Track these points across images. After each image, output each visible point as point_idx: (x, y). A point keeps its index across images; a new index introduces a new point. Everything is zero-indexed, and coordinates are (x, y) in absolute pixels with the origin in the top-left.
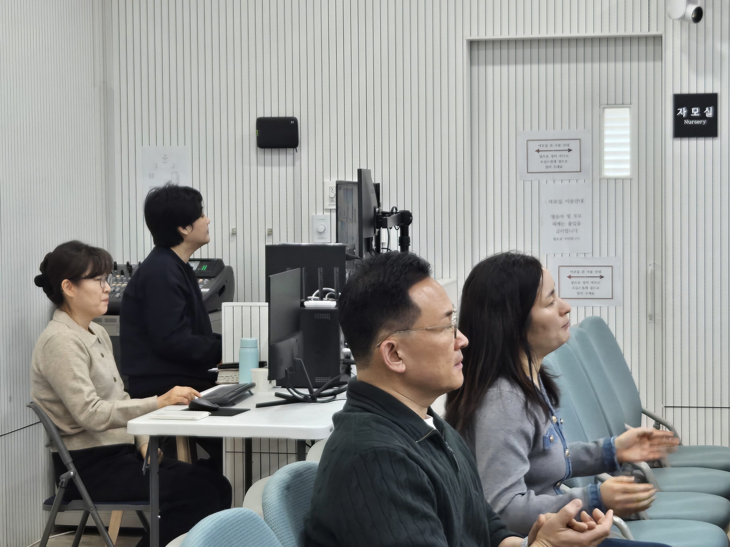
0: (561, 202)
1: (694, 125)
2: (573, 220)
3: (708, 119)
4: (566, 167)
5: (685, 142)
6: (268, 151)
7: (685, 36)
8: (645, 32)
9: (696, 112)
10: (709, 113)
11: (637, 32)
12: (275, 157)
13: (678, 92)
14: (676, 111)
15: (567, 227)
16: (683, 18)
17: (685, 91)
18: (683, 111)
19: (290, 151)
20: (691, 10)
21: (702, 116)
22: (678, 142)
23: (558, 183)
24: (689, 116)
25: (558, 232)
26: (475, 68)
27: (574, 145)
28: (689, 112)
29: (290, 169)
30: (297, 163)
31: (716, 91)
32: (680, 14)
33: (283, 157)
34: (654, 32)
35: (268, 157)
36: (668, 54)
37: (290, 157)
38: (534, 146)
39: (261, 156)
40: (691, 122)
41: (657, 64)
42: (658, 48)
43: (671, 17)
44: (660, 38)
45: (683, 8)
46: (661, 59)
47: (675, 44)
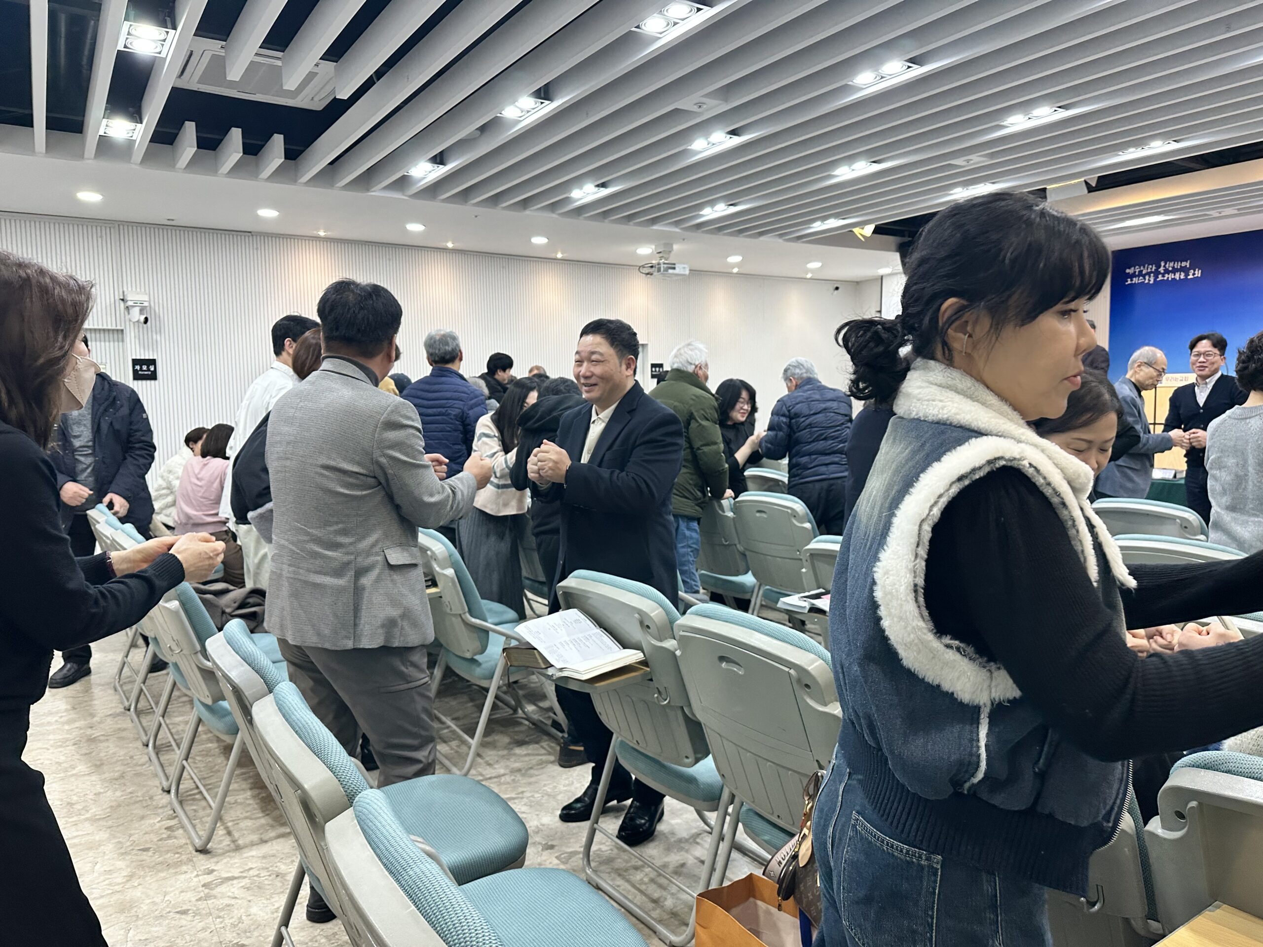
1: (144, 374)
3: (152, 371)
5: (140, 382)
7: (136, 330)
8: (114, 327)
9: (145, 368)
10: (152, 368)
11: (110, 327)
13: (134, 357)
14: (134, 367)
16: (138, 321)
17: (138, 357)
18: (138, 367)
20: (142, 318)
21: (148, 370)
22: (136, 382)
24: (141, 370)
28: (141, 368)
31: (155, 358)
32: (136, 320)
34: (119, 328)
36: (127, 339)
40: (142, 373)
41: (121, 344)
42: (120, 336)
43: (130, 320)
44: (122, 330)
45: (136, 315)
46: (123, 341)
47: (131, 335)
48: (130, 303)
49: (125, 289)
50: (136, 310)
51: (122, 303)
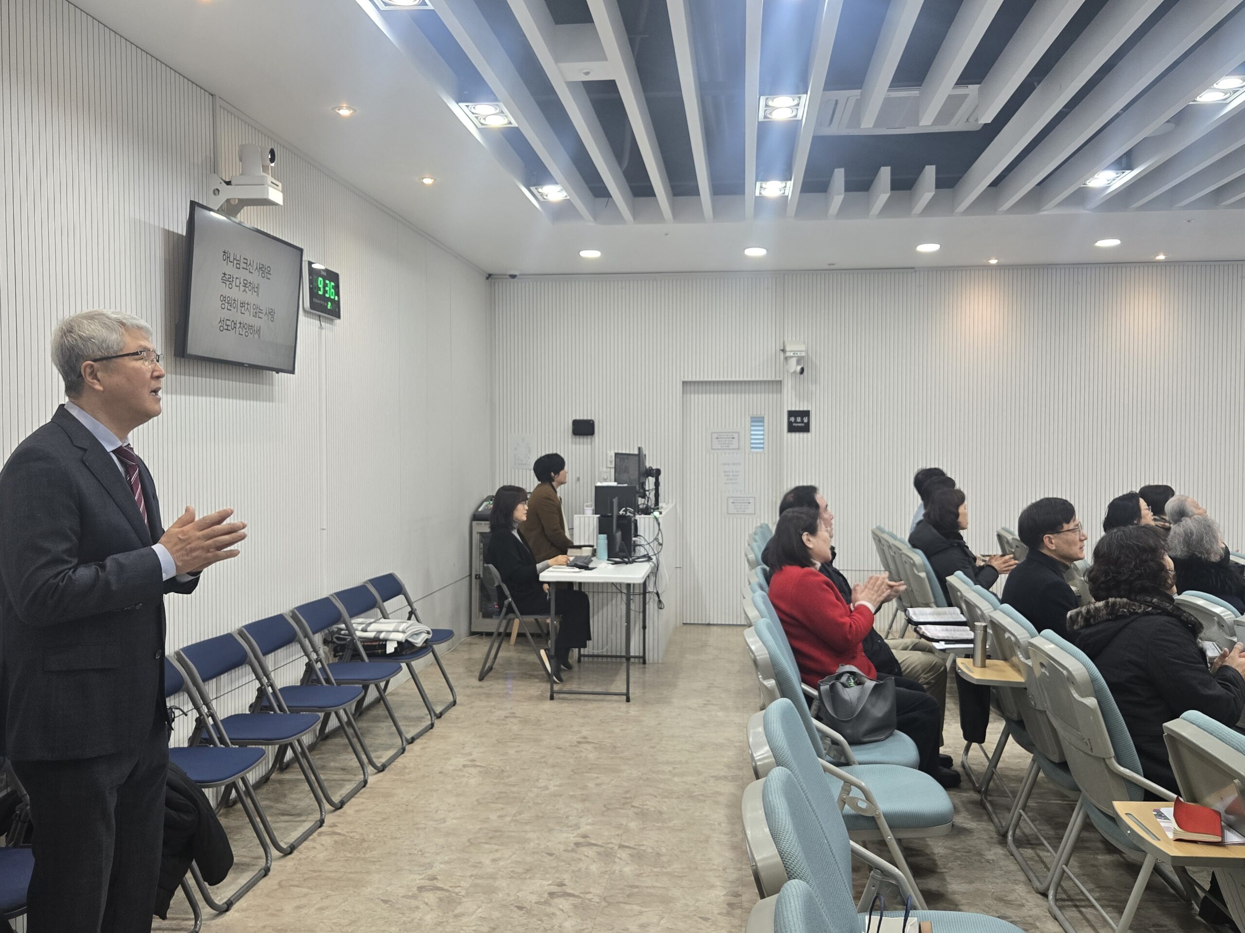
0: (728, 464)
1: (798, 426)
2: (735, 473)
3: (805, 423)
4: (731, 447)
5: (793, 434)
6: (577, 437)
7: (794, 382)
8: (773, 379)
9: (799, 419)
10: (806, 420)
11: (769, 379)
12: (581, 440)
13: (790, 409)
14: (789, 419)
15: (731, 477)
16: (795, 372)
17: (793, 409)
18: (792, 419)
19: (589, 437)
20: (799, 368)
21: (802, 422)
22: (789, 434)
23: (727, 455)
25: (727, 480)
26: (685, 396)
27: (736, 436)
28: (796, 420)
29: (589, 446)
30: (593, 443)
31: (809, 409)
32: (792, 370)
33: (585, 440)
34: (778, 379)
35: (578, 440)
36: (785, 390)
37: (589, 440)
38: (715, 436)
39: (574, 440)
40: (796, 425)
41: (779, 395)
42: (779, 387)
43: (788, 371)
44: (781, 381)
45: (794, 367)
46: (781, 392)
47: (788, 385)
48: (788, 354)
49: (786, 339)
50: (794, 361)
51: (782, 354)
